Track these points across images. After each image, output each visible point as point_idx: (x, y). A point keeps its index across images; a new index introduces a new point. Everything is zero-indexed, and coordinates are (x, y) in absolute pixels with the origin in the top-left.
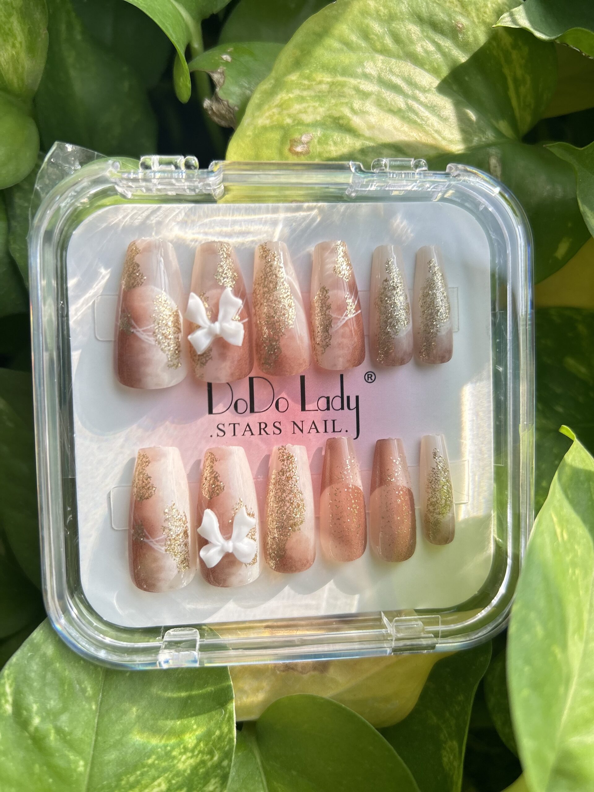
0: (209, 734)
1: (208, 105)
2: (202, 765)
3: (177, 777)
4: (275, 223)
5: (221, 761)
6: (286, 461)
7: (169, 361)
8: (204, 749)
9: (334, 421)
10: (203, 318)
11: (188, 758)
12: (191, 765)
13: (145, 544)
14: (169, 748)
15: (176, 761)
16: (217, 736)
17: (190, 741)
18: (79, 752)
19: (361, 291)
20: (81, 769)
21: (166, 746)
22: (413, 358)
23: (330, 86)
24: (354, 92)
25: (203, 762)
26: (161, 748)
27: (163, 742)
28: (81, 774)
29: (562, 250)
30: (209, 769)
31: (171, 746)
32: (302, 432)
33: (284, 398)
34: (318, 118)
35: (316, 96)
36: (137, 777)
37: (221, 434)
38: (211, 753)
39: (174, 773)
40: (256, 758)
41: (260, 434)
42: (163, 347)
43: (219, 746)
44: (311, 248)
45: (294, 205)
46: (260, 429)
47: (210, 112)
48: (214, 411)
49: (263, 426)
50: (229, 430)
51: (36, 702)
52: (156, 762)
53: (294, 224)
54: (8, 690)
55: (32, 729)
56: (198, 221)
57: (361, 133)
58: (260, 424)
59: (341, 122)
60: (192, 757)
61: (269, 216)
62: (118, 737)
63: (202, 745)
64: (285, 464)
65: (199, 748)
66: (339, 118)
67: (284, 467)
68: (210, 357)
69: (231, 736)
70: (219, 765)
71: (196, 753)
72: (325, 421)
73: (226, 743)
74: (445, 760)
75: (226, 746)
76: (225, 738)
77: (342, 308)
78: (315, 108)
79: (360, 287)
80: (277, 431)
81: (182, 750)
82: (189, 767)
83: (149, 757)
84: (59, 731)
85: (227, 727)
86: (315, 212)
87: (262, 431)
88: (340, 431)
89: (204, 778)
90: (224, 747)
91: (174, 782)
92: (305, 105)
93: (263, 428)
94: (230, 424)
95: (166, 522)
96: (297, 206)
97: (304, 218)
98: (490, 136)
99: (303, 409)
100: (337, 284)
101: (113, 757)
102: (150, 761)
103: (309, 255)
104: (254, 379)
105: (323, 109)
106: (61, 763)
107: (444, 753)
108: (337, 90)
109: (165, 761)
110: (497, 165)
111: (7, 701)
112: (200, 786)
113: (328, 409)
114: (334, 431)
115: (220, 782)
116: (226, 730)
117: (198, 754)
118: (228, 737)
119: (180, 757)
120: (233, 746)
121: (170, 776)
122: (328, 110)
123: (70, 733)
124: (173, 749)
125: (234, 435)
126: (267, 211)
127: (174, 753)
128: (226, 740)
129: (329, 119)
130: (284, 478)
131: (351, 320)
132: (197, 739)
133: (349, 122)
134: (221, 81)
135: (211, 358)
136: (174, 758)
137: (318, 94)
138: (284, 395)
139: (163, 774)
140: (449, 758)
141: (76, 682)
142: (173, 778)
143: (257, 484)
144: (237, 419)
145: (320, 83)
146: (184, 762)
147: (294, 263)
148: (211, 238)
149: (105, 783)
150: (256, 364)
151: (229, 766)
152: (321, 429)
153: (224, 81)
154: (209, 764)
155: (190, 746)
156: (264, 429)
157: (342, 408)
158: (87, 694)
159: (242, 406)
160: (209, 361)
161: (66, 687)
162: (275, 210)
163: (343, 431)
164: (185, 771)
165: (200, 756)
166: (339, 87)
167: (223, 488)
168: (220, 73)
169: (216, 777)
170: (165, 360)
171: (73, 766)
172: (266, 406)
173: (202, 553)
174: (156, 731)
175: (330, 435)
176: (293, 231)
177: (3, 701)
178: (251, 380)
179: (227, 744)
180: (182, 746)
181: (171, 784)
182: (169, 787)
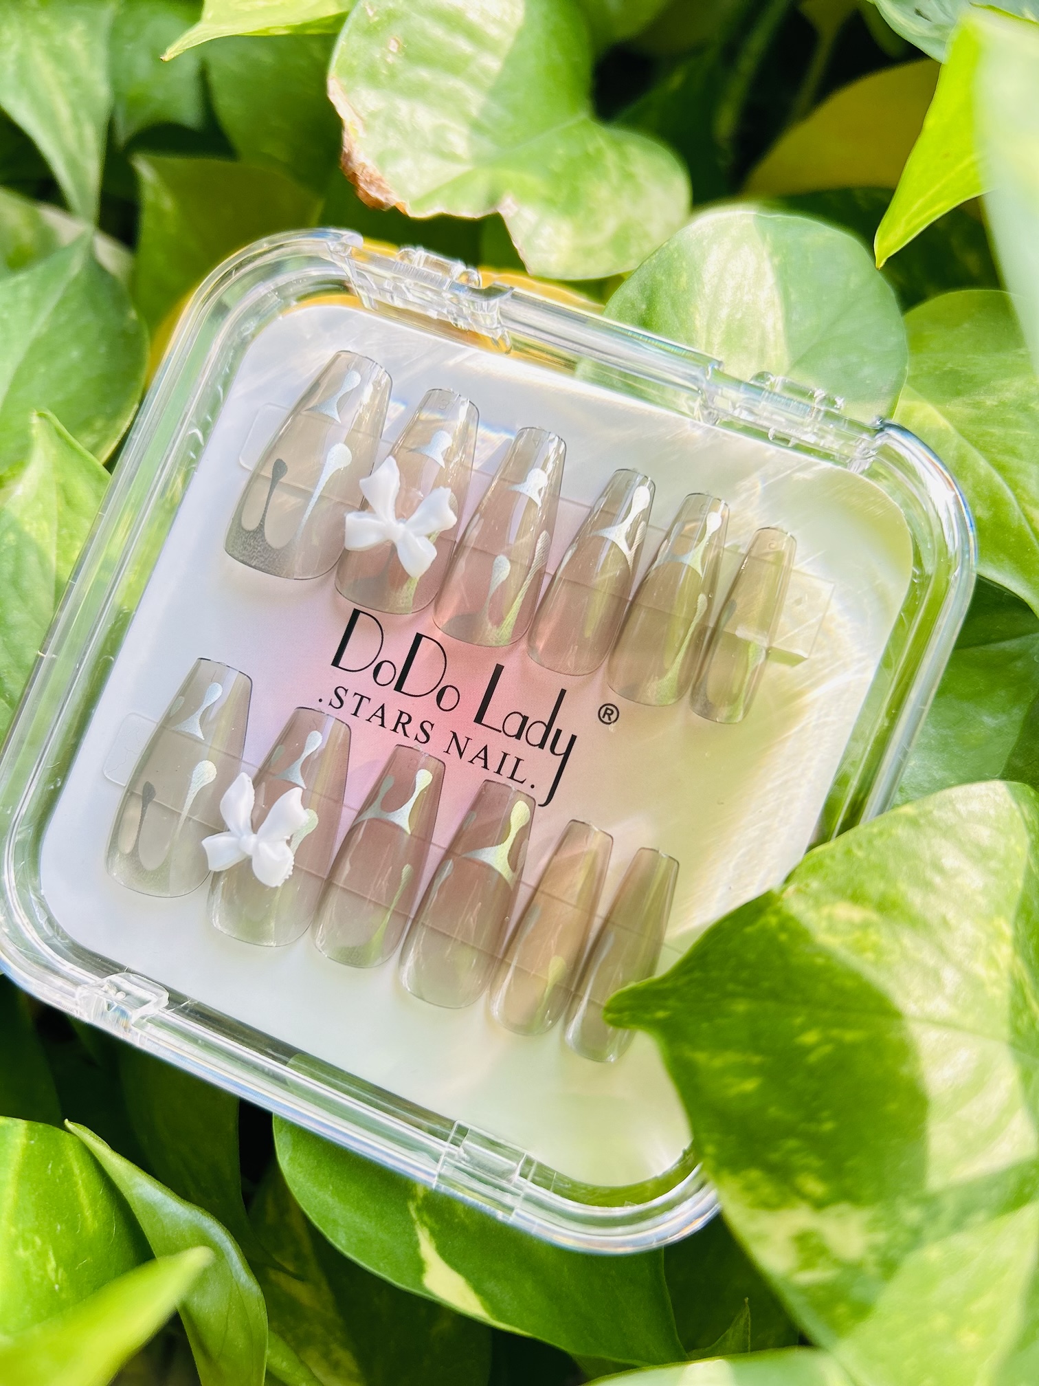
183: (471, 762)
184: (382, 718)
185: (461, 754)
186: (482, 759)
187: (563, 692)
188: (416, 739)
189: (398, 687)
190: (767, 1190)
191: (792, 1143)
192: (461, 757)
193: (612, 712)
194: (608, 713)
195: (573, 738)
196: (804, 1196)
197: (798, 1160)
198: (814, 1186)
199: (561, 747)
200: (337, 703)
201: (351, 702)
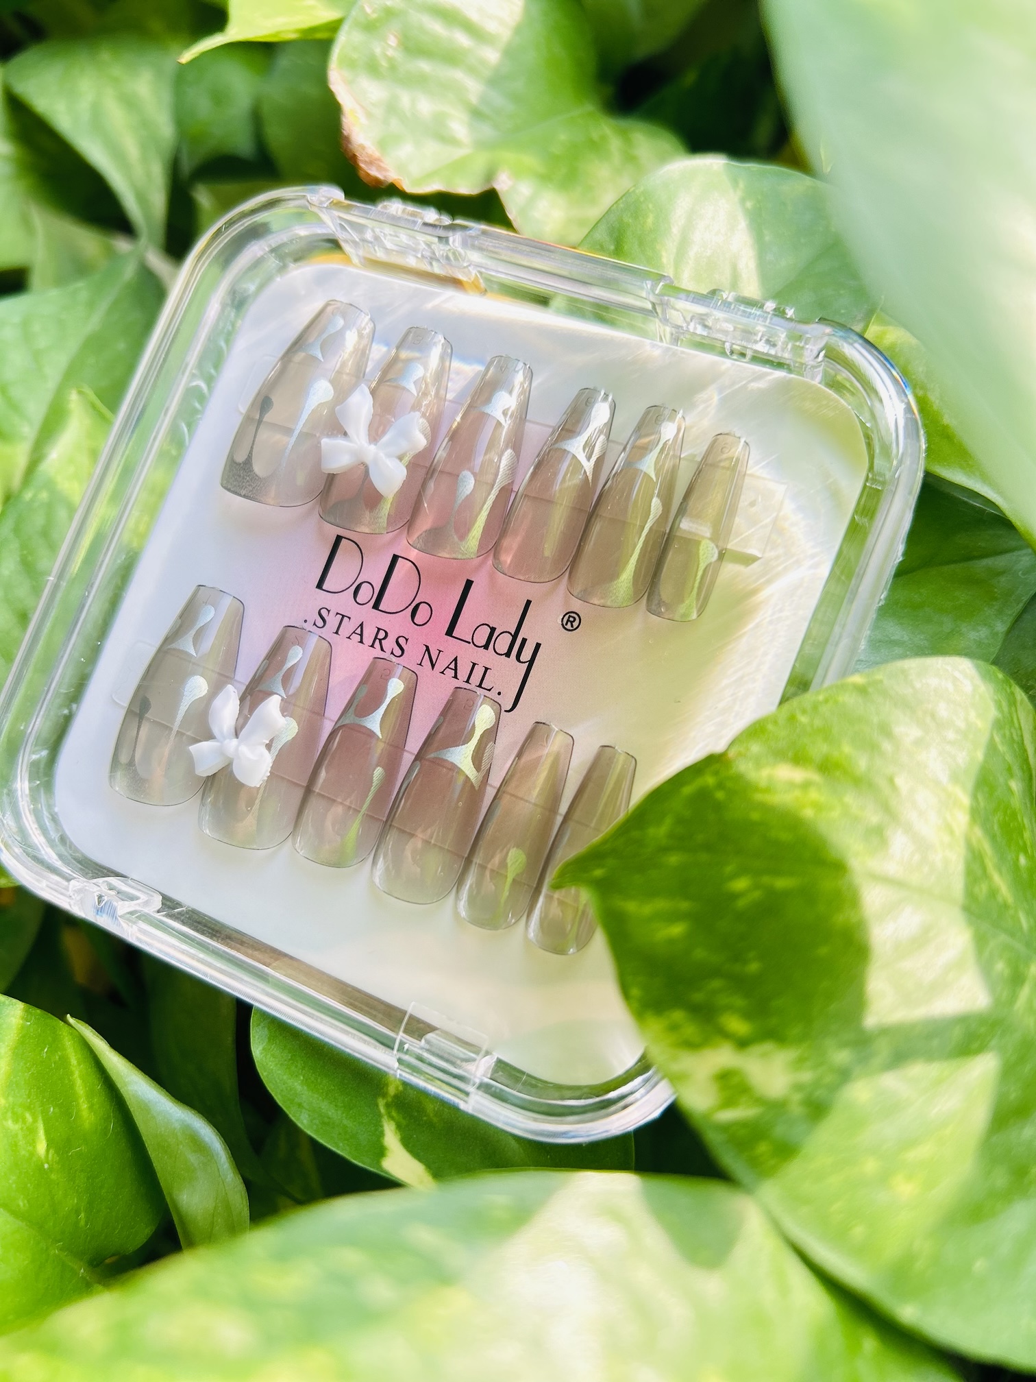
183: (442, 673)
184: (361, 635)
185: (433, 666)
186: (452, 669)
187: (529, 603)
188: (392, 653)
189: (376, 606)
190: (691, 1030)
191: (716, 984)
192: (433, 669)
193: (575, 619)
194: (571, 621)
195: (538, 646)
196: (726, 1035)
197: (723, 1000)
198: (737, 1025)
199: (527, 655)
200: (320, 623)
201: (333, 621)
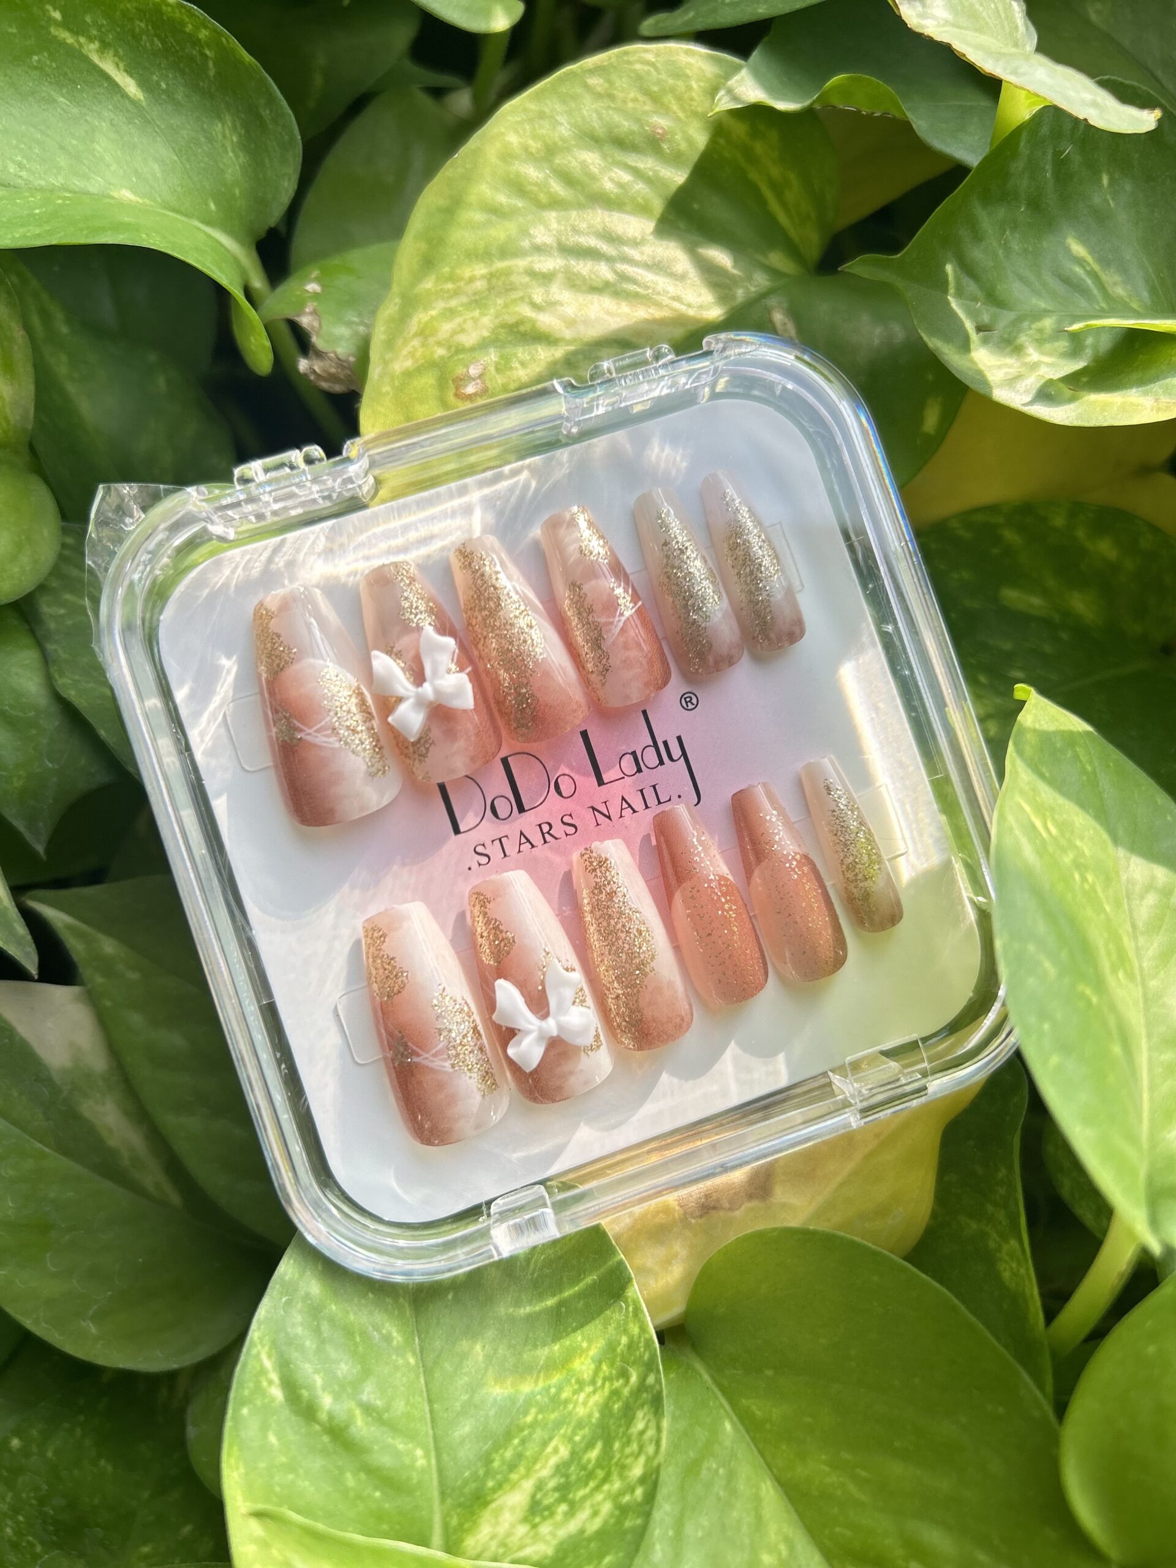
0: (611, 1347)
1: (306, 366)
2: (615, 1398)
3: (580, 1429)
4: (468, 510)
5: (643, 1379)
6: (598, 871)
7: (368, 767)
8: (611, 1374)
9: (654, 787)
10: (402, 683)
11: (589, 1396)
12: (596, 1404)
13: (417, 1065)
14: (553, 1390)
15: (571, 1406)
16: (624, 1345)
17: (584, 1368)
18: (411, 1436)
19: (632, 573)
20: (421, 1462)
21: (547, 1389)
22: (746, 652)
23: (489, 281)
24: (527, 279)
25: (615, 1393)
26: (540, 1393)
27: (541, 1384)
28: (423, 1471)
29: (931, 419)
30: (627, 1398)
31: (555, 1386)
32: (610, 819)
33: (564, 775)
34: (486, 334)
35: (471, 303)
36: (515, 1448)
37: (484, 860)
38: (624, 1374)
39: (573, 1424)
40: (701, 1376)
41: (545, 842)
42: (354, 746)
43: (633, 1358)
44: (536, 532)
45: (489, 474)
46: (543, 834)
47: (312, 377)
48: (462, 828)
49: (546, 828)
50: (495, 851)
51: (317, 1372)
52: (540, 1417)
53: (498, 503)
54: (268, 1364)
55: (323, 1416)
56: (349, 543)
57: (557, 336)
58: (540, 826)
59: (522, 328)
60: (594, 1392)
61: (456, 503)
62: (465, 1397)
63: (604, 1367)
64: (599, 874)
65: (601, 1375)
66: (517, 324)
67: (599, 880)
68: (430, 741)
69: (647, 1336)
70: (642, 1387)
71: (599, 1383)
72: (641, 791)
73: (642, 1349)
74: (1006, 1275)
75: (644, 1353)
76: (639, 1342)
77: (612, 605)
78: (475, 320)
79: (629, 566)
80: (571, 830)
81: (576, 1387)
82: (595, 1408)
83: (526, 1413)
84: (368, 1409)
85: (637, 1325)
86: (525, 475)
87: (547, 836)
88: (670, 800)
89: (625, 1415)
90: (641, 1357)
91: (577, 1438)
92: (458, 320)
93: (546, 831)
94: (493, 841)
95: (440, 1020)
96: (494, 474)
97: (511, 490)
98: (761, 281)
99: (600, 782)
100: (592, 571)
101: (467, 1429)
102: (529, 1419)
103: (536, 545)
104: (509, 759)
105: (489, 317)
106: (385, 1460)
107: (1001, 1266)
108: (500, 283)
109: (553, 1411)
110: (786, 320)
111: (270, 1382)
112: (621, 1430)
113: (639, 770)
114: (660, 803)
115: (653, 1410)
116: (635, 1330)
117: (603, 1384)
118: (642, 1340)
119: (576, 1397)
120: (655, 1349)
121: (569, 1431)
122: (496, 317)
123: (387, 1409)
124: (560, 1389)
125: (505, 855)
126: (451, 496)
127: (564, 1395)
128: (642, 1344)
129: (502, 331)
130: (603, 896)
131: (631, 619)
132: (593, 1360)
133: (534, 326)
134: (316, 324)
135: (433, 743)
136: (567, 1402)
137: (473, 298)
138: (563, 769)
139: (556, 1431)
140: (1011, 1268)
141: (371, 1328)
142: (574, 1433)
143: (564, 922)
144: (503, 829)
145: (472, 280)
146: (585, 1404)
147: (516, 562)
148: (377, 563)
149: (467, 1474)
150: (504, 733)
151: (658, 1381)
152: (638, 804)
153: (320, 324)
154: (626, 1391)
155: (585, 1376)
156: (548, 833)
157: (661, 763)
158: (395, 1343)
159: (503, 808)
160: (431, 749)
161: (358, 1339)
162: (463, 491)
163: (675, 798)
164: (590, 1415)
165: (607, 1384)
166: (503, 278)
167: (514, 941)
168: (311, 313)
169: (642, 1406)
170: (364, 767)
171: (407, 1461)
172: (541, 796)
173: (511, 1051)
174: (524, 1370)
175: (655, 810)
176: (500, 514)
177: (265, 1384)
178: (505, 762)
179: (645, 1350)
180: (573, 1381)
181: (574, 1442)
182: (573, 1448)
